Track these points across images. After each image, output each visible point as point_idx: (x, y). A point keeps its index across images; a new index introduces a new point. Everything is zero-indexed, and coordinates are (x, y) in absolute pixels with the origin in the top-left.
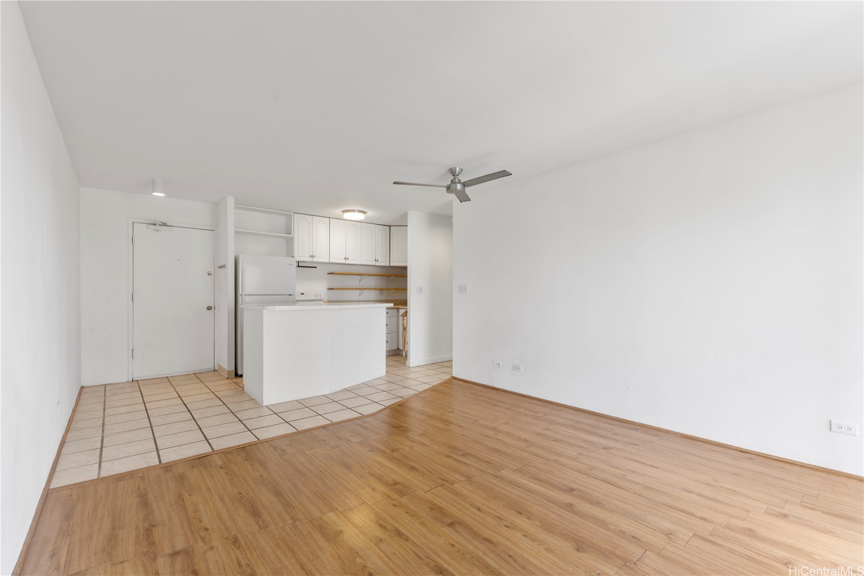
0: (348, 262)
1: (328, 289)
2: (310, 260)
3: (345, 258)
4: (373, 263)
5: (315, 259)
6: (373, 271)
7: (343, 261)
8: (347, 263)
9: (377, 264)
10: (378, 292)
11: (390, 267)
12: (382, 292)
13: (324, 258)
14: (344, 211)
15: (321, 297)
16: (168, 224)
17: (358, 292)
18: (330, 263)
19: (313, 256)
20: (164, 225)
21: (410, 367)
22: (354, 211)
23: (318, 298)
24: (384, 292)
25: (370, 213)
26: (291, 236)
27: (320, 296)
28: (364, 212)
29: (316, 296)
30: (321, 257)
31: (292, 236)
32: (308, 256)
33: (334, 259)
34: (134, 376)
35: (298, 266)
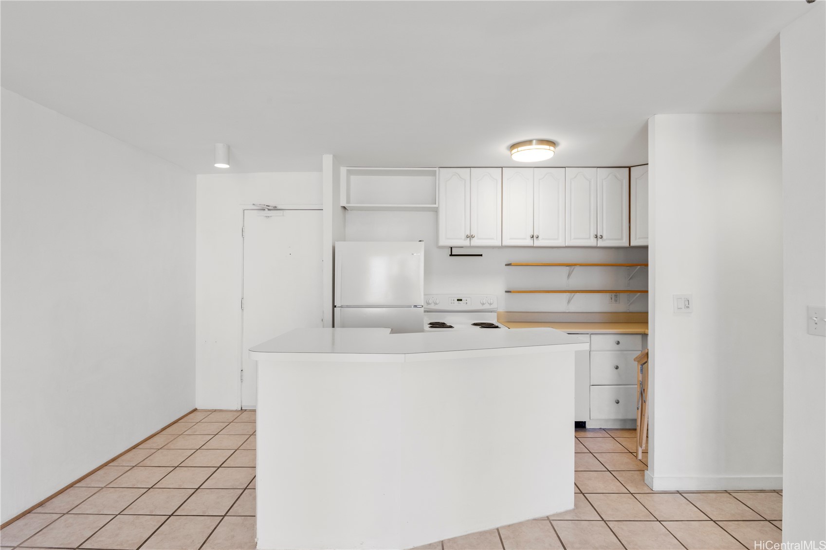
0: (537, 243)
1: (506, 292)
2: (466, 243)
3: (533, 237)
4: (592, 242)
5: (475, 242)
6: (596, 257)
7: (529, 242)
8: (535, 245)
9: (601, 243)
10: (607, 296)
11: (630, 247)
12: (616, 296)
13: (493, 239)
14: (513, 146)
15: (492, 307)
16: (279, 207)
17: (565, 296)
18: (502, 247)
19: (470, 237)
20: (275, 208)
21: (653, 493)
22: (529, 142)
23: (487, 307)
24: (622, 296)
25: (565, 143)
26: (434, 206)
27: (491, 304)
28: (552, 143)
29: (483, 304)
30: (487, 236)
31: (436, 206)
32: (464, 237)
33: (511, 239)
34: (243, 405)
35: (451, 255)
